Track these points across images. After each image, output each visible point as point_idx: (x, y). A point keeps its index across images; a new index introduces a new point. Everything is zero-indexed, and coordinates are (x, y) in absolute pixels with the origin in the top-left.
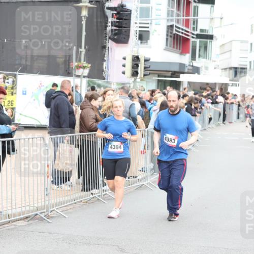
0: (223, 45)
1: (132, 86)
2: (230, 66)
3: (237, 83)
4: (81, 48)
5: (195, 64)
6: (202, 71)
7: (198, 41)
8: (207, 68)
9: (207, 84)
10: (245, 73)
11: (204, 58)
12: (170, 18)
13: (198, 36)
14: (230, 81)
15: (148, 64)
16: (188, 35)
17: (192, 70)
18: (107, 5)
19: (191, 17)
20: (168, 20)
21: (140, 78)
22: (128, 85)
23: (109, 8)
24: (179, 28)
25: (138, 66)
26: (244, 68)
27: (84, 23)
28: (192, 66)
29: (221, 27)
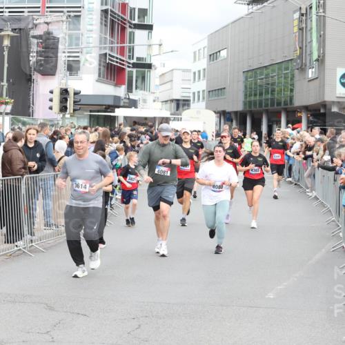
0: (163, 74)
1: (60, 123)
2: (171, 98)
3: (180, 117)
4: (3, 82)
5: (132, 96)
6: (140, 104)
7: (134, 70)
8: (145, 101)
9: (146, 118)
10: (189, 105)
11: (141, 90)
12: (103, 46)
13: (135, 65)
14: (171, 114)
15: (78, 98)
16: (123, 65)
17: (129, 103)
18: (32, 33)
19: (127, 45)
20: (100, 48)
21: (70, 113)
22: (56, 122)
23: (34, 37)
24: (113, 57)
25: (67, 100)
26: (188, 100)
27: (6, 53)
28: (129, 99)
29: (160, 54)
